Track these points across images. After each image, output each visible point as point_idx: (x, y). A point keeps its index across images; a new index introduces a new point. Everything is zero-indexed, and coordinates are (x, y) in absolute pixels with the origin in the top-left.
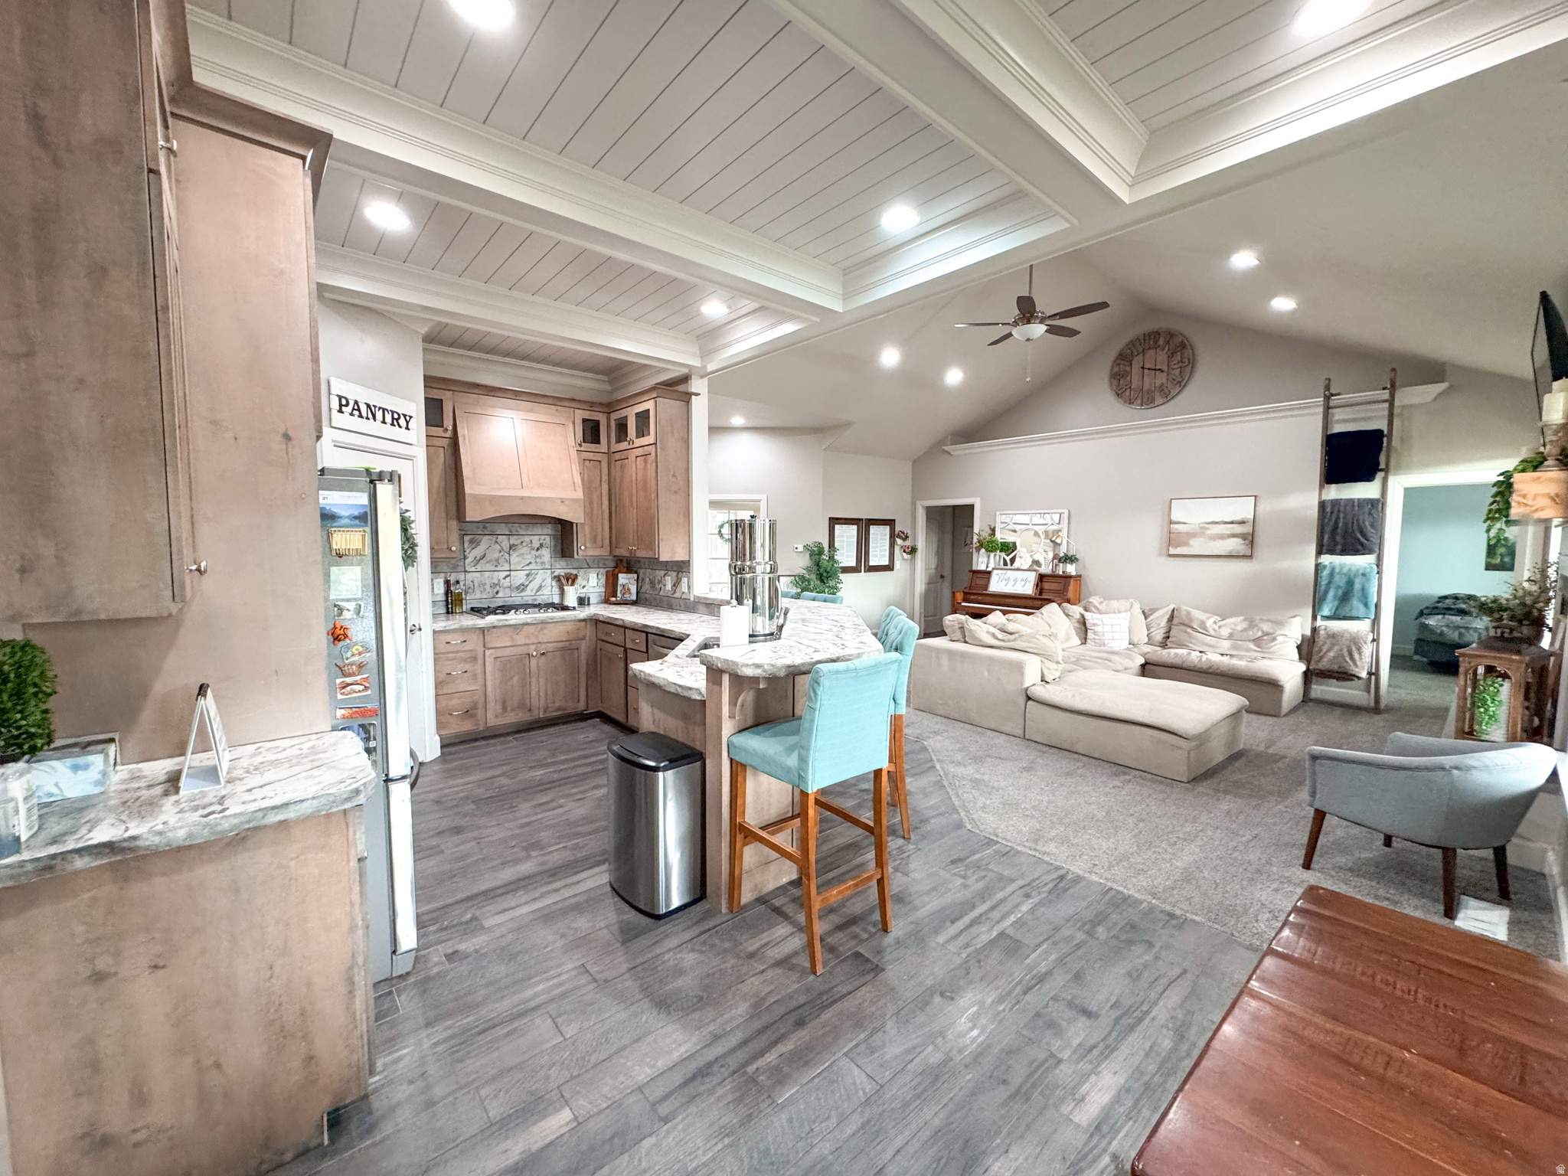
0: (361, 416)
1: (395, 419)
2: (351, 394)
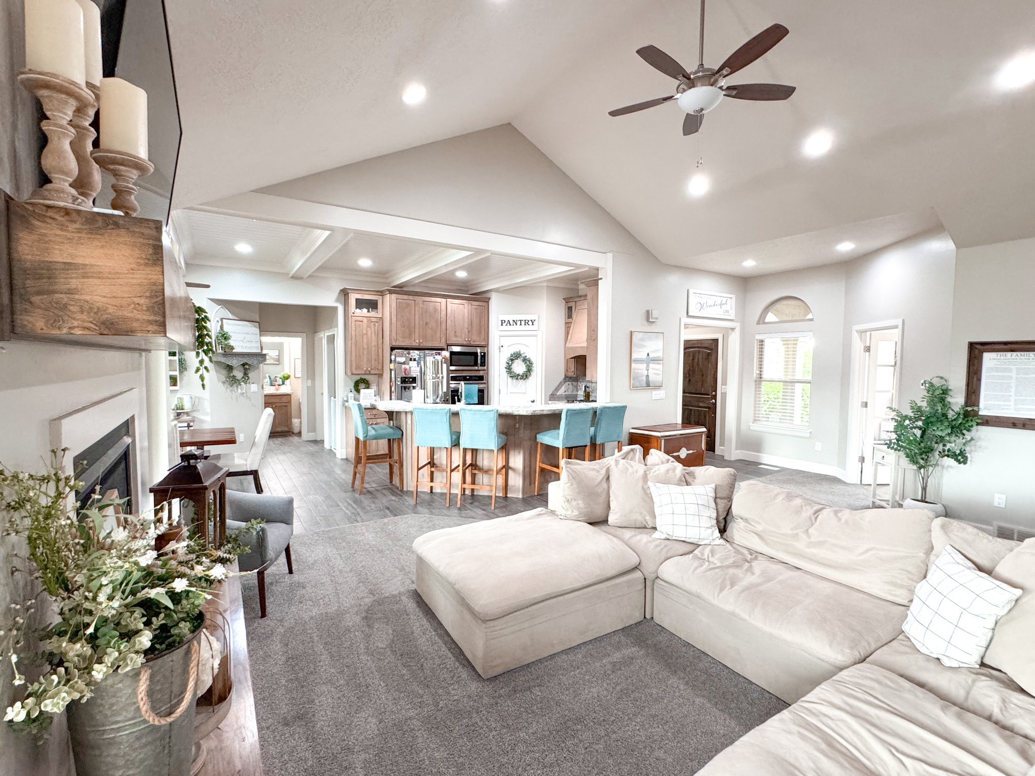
0: (510, 325)
1: (527, 322)
2: (506, 318)
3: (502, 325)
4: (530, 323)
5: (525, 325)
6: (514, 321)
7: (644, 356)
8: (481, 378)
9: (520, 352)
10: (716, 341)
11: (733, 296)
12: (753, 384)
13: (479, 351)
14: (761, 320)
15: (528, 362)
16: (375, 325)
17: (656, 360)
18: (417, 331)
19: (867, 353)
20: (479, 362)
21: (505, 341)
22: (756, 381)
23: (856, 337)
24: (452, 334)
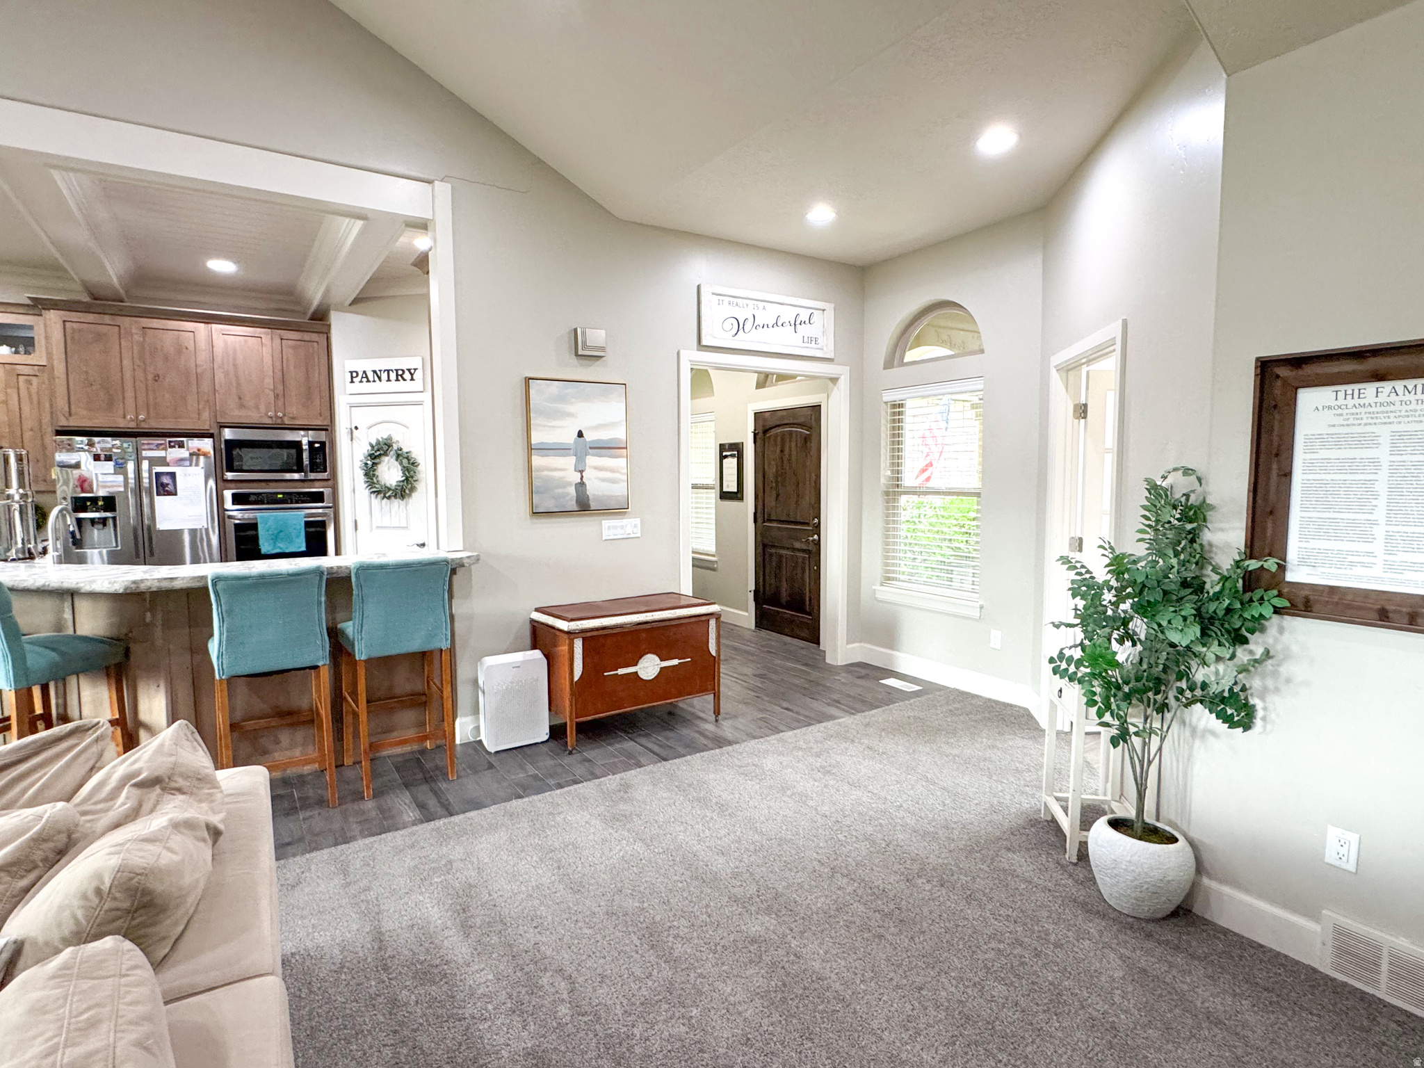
0: (368, 381)
1: (400, 376)
2: (361, 365)
3: (352, 382)
4: (407, 376)
5: (397, 380)
6: (375, 372)
7: (569, 437)
8: (318, 497)
9: (390, 438)
10: (816, 408)
11: (829, 307)
12: (880, 500)
13: (305, 441)
14: (894, 359)
15: (405, 461)
16: (29, 383)
17: (603, 448)
18: (129, 394)
19: (1082, 421)
20: (306, 461)
21: (362, 418)
22: (887, 493)
23: (1056, 380)
24: (232, 403)
